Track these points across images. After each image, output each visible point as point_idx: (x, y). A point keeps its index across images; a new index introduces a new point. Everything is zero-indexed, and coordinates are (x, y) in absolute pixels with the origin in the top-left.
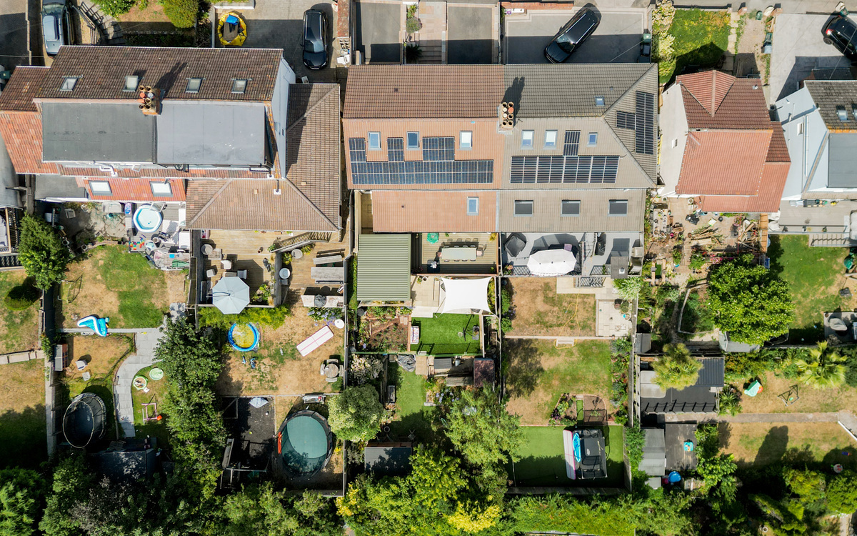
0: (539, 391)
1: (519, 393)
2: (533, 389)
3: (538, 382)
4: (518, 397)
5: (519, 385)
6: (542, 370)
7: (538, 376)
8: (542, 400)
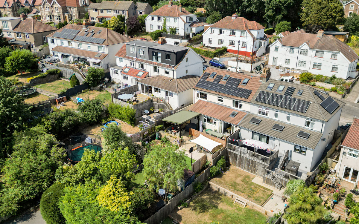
0: (206, 214)
1: (195, 209)
2: (204, 212)
3: (210, 210)
4: (193, 210)
5: (198, 206)
6: (217, 207)
7: (212, 209)
8: (205, 220)
